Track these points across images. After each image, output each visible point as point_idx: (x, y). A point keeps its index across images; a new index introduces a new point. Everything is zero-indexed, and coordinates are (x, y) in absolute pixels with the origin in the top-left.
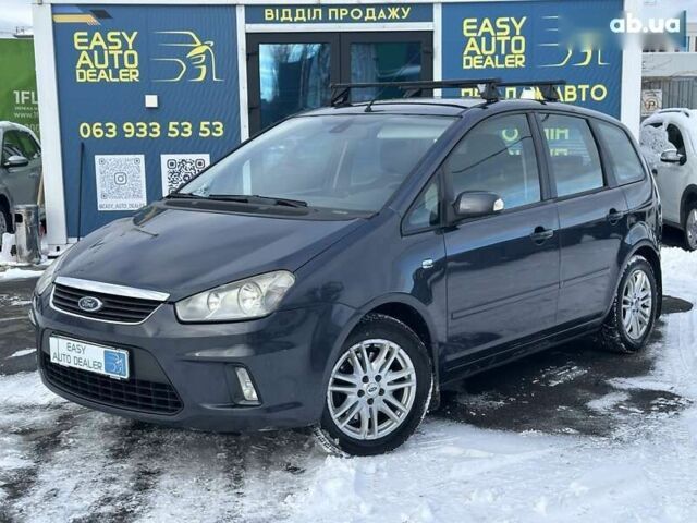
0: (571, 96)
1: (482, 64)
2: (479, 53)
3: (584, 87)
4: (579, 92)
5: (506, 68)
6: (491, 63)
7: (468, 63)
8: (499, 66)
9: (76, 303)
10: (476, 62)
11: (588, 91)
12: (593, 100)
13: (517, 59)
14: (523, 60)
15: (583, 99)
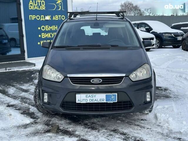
0: (57, 18)
1: (34, 8)
2: (33, 5)
3: (60, 16)
4: (59, 17)
5: (40, 10)
6: (37, 8)
7: (30, 8)
8: (39, 9)
9: (90, 82)
10: (32, 7)
11: (61, 17)
12: (62, 20)
13: (43, 8)
14: (45, 8)
15: (60, 19)
